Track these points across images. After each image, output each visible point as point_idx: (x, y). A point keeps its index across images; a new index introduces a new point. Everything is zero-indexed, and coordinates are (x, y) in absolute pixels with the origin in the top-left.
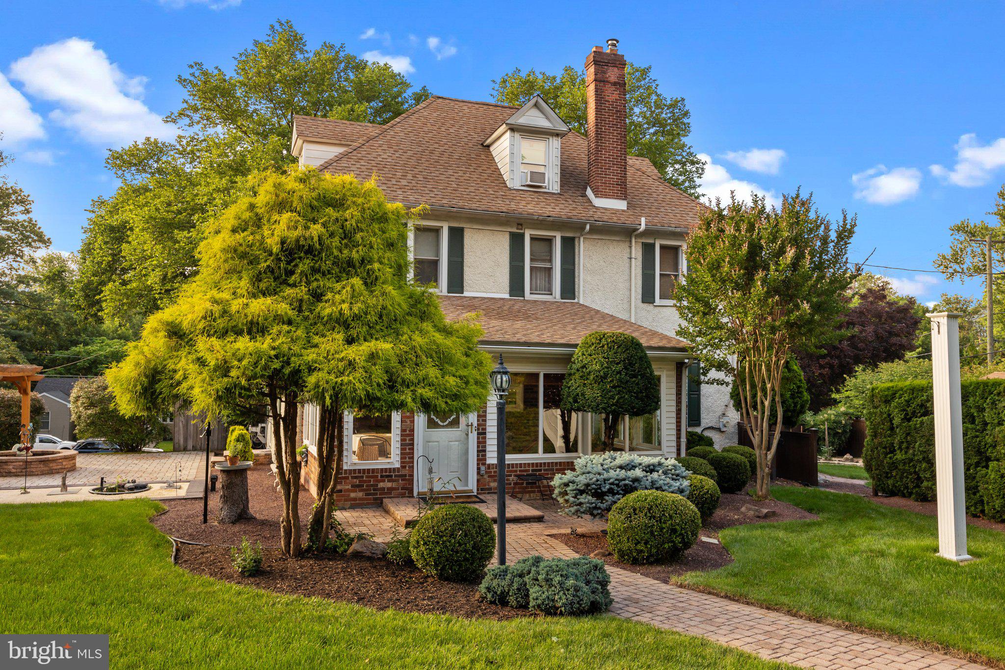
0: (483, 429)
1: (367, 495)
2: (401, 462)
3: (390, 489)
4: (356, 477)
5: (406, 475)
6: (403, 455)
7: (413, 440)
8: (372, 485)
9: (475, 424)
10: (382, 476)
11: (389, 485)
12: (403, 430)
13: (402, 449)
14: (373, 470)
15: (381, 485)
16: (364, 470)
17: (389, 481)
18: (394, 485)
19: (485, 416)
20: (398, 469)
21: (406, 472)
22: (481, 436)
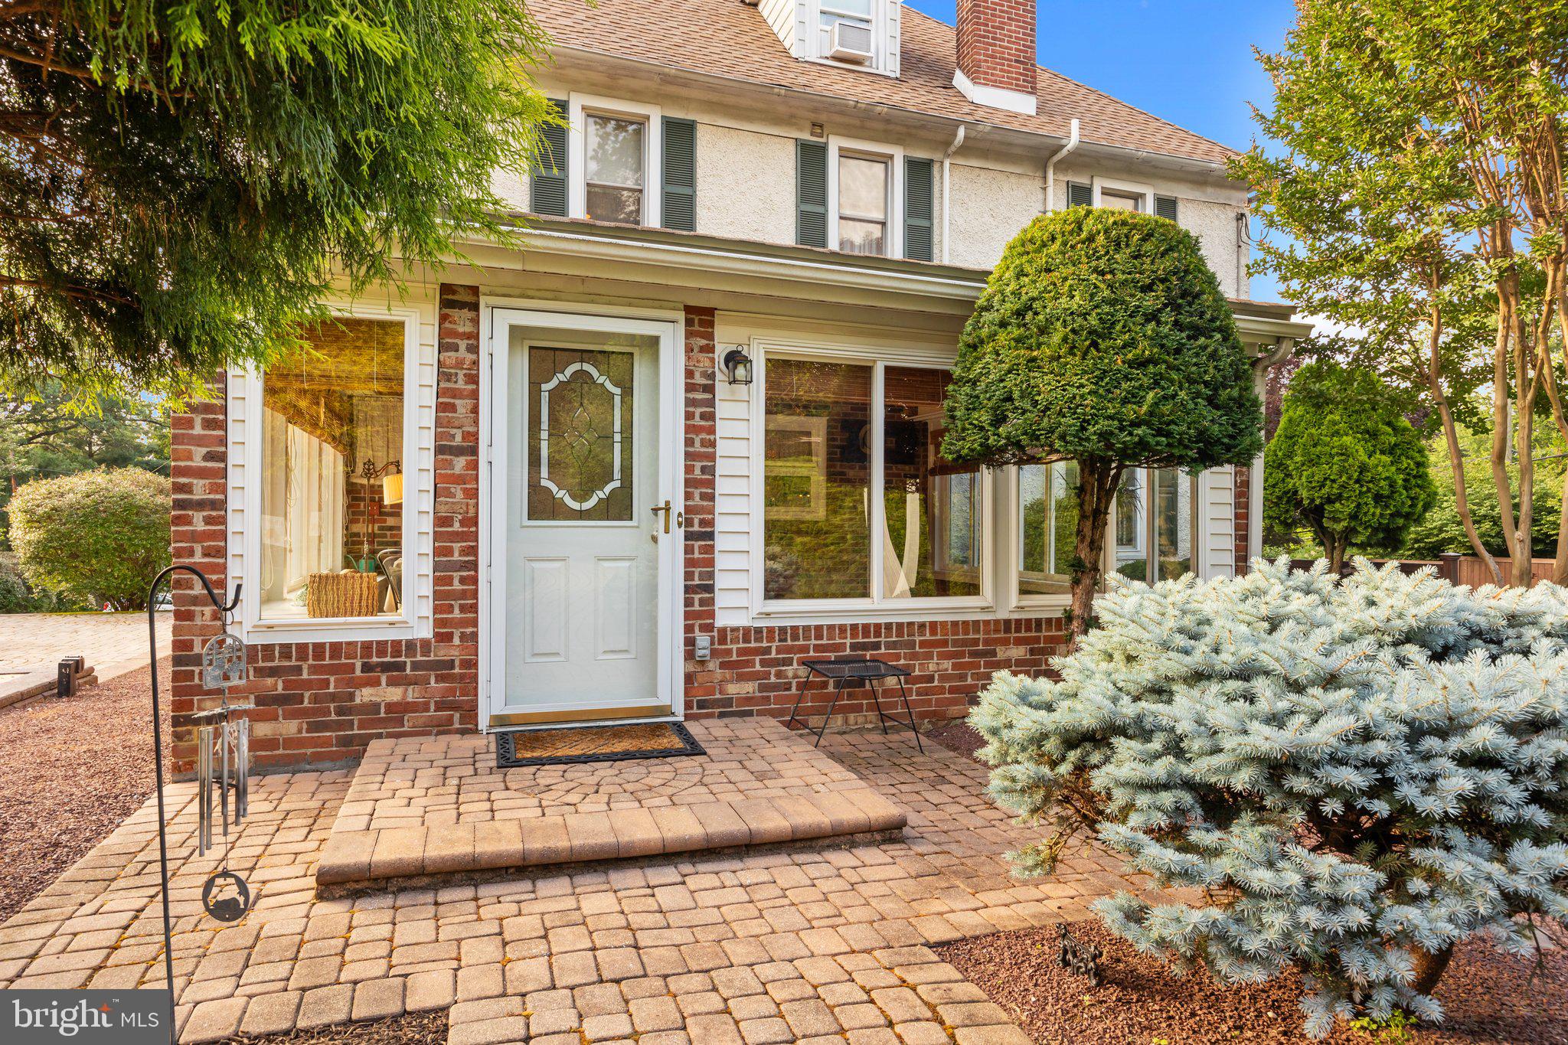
0: (702, 523)
1: (313, 727)
2: (438, 623)
3: (398, 711)
4: (274, 672)
5: (451, 664)
6: (442, 599)
7: (474, 551)
8: (333, 697)
9: (679, 506)
10: (367, 668)
11: (394, 694)
12: (441, 521)
13: (437, 581)
14: (336, 648)
15: (365, 695)
16: (302, 648)
17: (391, 683)
18: (412, 694)
19: (711, 484)
20: (425, 644)
21: (453, 651)
22: (697, 544)
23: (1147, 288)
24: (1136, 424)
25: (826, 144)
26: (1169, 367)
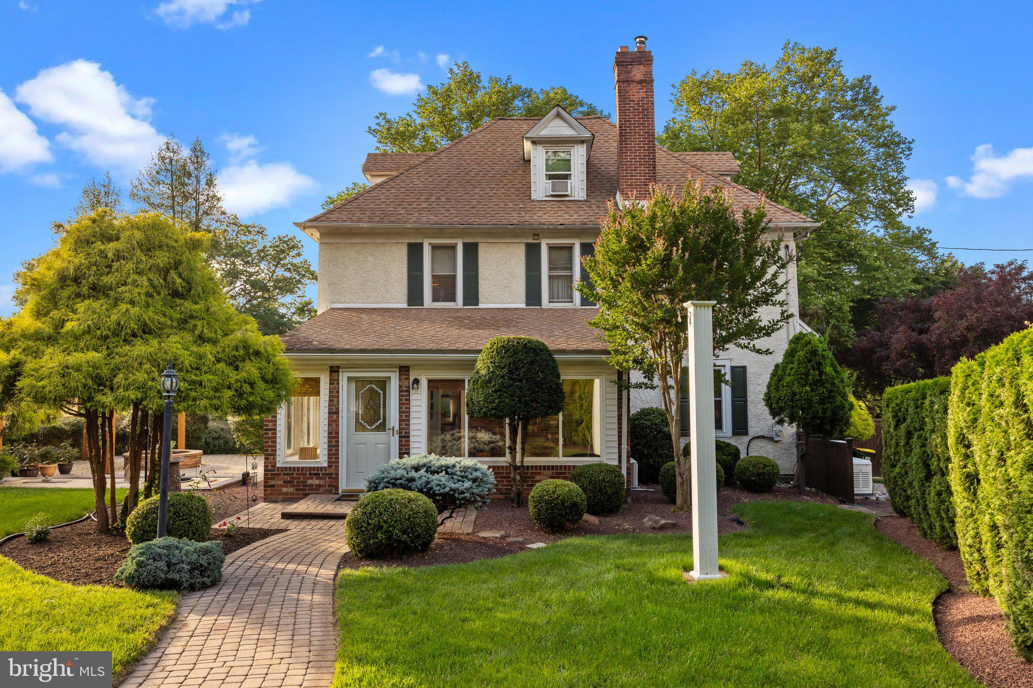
0: (405, 433)
1: (297, 490)
2: (329, 462)
3: (319, 486)
4: (287, 474)
5: (332, 474)
6: (330, 455)
7: (338, 442)
8: (302, 482)
9: (397, 428)
10: (310, 474)
11: (317, 482)
12: (330, 433)
13: (329, 450)
14: (302, 468)
15: (310, 482)
16: (294, 468)
17: (317, 479)
18: (322, 482)
19: (409, 421)
20: (325, 467)
21: (332, 471)
22: (404, 439)
23: (503, 368)
24: (493, 409)
25: (540, 243)
26: (505, 392)
